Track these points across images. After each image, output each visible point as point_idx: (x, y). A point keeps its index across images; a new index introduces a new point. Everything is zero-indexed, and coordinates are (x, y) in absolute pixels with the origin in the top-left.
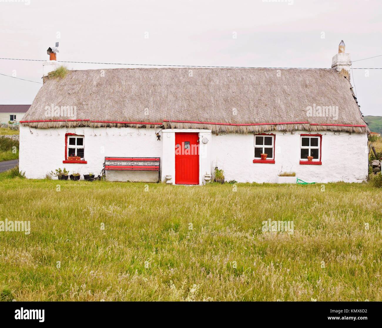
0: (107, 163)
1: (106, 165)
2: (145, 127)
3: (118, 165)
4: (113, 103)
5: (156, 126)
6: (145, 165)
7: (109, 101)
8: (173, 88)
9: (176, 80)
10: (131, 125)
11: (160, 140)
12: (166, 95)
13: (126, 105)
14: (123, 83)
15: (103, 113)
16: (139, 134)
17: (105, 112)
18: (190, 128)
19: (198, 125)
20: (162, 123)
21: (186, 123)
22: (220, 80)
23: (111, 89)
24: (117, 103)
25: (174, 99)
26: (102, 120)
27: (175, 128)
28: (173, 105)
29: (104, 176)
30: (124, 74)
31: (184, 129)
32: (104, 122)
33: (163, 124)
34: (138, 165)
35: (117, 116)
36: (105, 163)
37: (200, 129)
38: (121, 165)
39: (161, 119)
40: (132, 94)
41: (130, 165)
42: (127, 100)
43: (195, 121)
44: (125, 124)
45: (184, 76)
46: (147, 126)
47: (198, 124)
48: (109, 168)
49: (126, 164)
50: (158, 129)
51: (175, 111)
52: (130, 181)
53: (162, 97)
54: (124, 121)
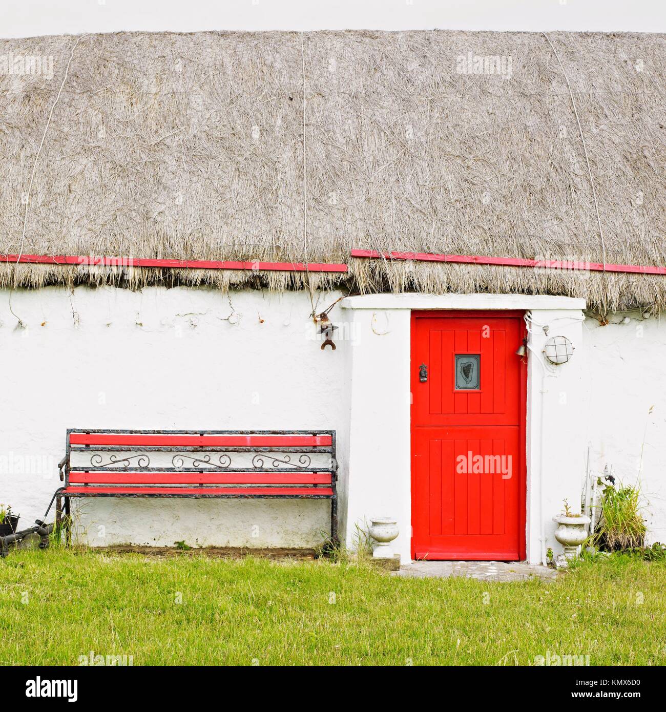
0: (79, 460)
1: (75, 469)
2: (265, 286)
3: (131, 469)
4: (106, 174)
5: (314, 279)
6: (261, 469)
7: (84, 161)
8: (382, 107)
9: (391, 74)
10: (197, 275)
11: (334, 347)
12: (354, 138)
13: (167, 179)
14: (150, 85)
15: (59, 219)
16: (232, 320)
17: (68, 212)
18: (485, 289)
19: (518, 275)
20: (345, 263)
21: (463, 266)
22: (590, 76)
23: (90, 110)
24: (122, 171)
25: (393, 154)
26: (53, 252)
27: (411, 287)
28: (393, 179)
29: (63, 523)
30: (152, 49)
31: (451, 295)
32: (64, 261)
33: (350, 270)
34: (226, 469)
35: (126, 233)
36: (67, 461)
37: (529, 292)
38: (146, 468)
39: (339, 248)
40: (194, 131)
41: (188, 470)
42: (167, 158)
43: (505, 258)
44: (166, 270)
45: (425, 57)
46: (272, 277)
47: (520, 271)
48: (86, 484)
49: (171, 466)
50: (323, 293)
51: (405, 209)
52: (188, 543)
53: (335, 147)
54: (159, 257)
